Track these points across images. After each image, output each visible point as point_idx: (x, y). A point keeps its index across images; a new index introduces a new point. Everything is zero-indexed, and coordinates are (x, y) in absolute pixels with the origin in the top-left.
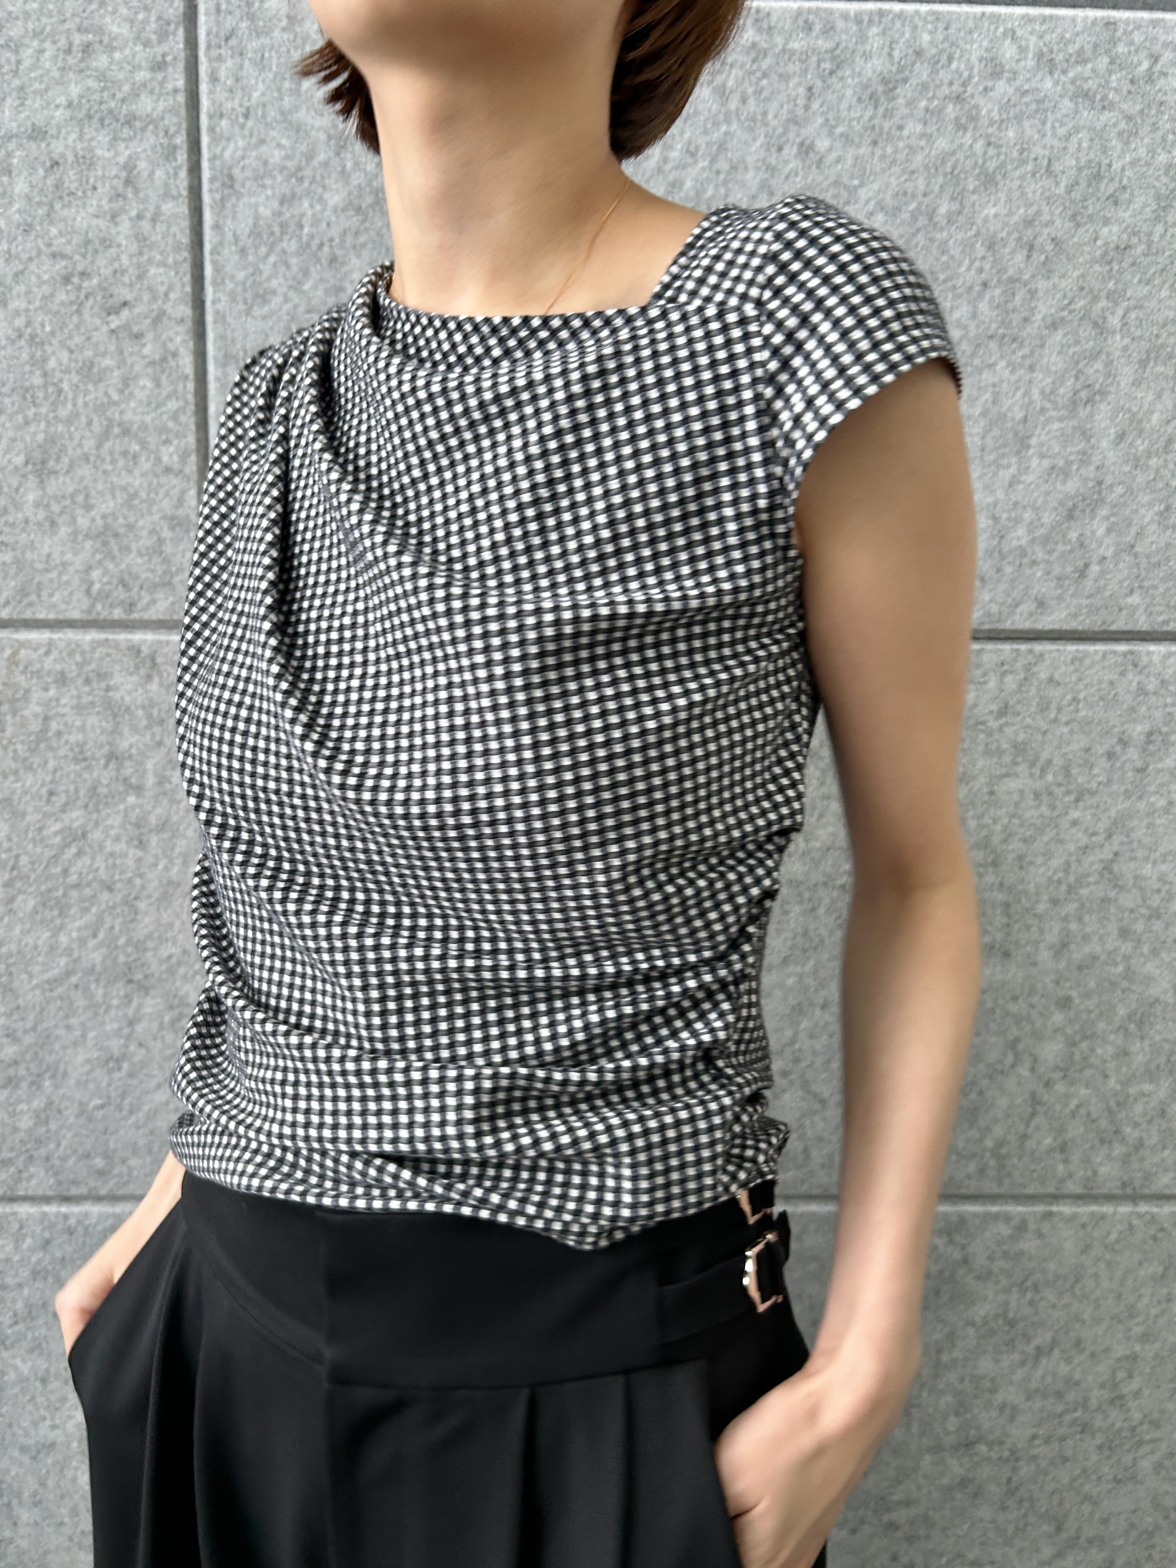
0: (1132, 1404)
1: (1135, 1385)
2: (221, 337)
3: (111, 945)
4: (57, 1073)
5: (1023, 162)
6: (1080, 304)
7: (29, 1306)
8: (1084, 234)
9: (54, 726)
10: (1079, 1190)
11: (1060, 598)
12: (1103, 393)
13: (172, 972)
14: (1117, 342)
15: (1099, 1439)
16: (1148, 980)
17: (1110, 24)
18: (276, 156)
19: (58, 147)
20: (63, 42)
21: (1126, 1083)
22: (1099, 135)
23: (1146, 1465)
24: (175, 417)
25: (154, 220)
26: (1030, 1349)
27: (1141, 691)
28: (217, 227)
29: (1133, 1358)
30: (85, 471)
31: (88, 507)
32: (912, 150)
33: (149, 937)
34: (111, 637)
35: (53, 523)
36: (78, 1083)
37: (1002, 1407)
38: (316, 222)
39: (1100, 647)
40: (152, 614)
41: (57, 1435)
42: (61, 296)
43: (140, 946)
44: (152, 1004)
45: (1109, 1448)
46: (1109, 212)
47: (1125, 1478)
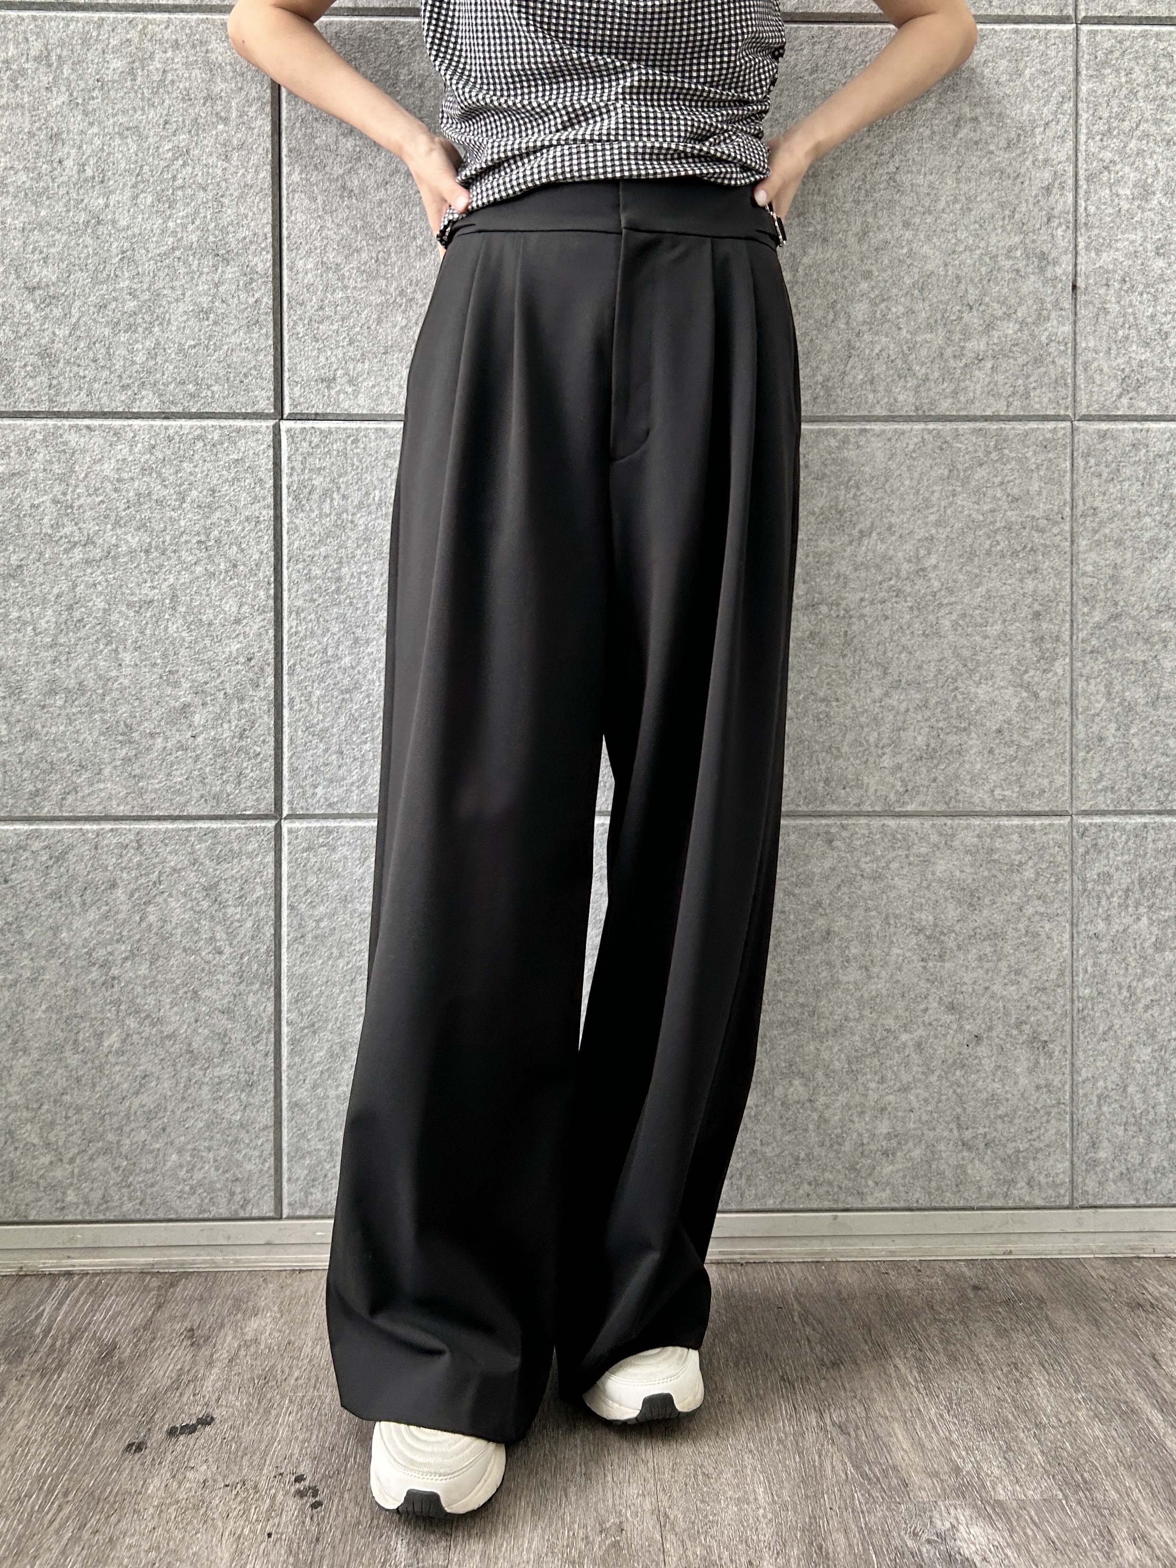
0: (932, 575)
1: (933, 561)
3: (204, 229)
4: (164, 322)
7: (139, 495)
9: (170, 77)
10: (884, 413)
13: (245, 249)
15: (910, 602)
16: (925, 257)
21: (913, 333)
23: (946, 623)
26: (855, 532)
29: (931, 539)
33: (231, 223)
34: (209, 16)
36: (178, 329)
37: (837, 577)
41: (154, 594)
43: (224, 230)
44: (231, 272)
45: (918, 608)
47: (932, 633)
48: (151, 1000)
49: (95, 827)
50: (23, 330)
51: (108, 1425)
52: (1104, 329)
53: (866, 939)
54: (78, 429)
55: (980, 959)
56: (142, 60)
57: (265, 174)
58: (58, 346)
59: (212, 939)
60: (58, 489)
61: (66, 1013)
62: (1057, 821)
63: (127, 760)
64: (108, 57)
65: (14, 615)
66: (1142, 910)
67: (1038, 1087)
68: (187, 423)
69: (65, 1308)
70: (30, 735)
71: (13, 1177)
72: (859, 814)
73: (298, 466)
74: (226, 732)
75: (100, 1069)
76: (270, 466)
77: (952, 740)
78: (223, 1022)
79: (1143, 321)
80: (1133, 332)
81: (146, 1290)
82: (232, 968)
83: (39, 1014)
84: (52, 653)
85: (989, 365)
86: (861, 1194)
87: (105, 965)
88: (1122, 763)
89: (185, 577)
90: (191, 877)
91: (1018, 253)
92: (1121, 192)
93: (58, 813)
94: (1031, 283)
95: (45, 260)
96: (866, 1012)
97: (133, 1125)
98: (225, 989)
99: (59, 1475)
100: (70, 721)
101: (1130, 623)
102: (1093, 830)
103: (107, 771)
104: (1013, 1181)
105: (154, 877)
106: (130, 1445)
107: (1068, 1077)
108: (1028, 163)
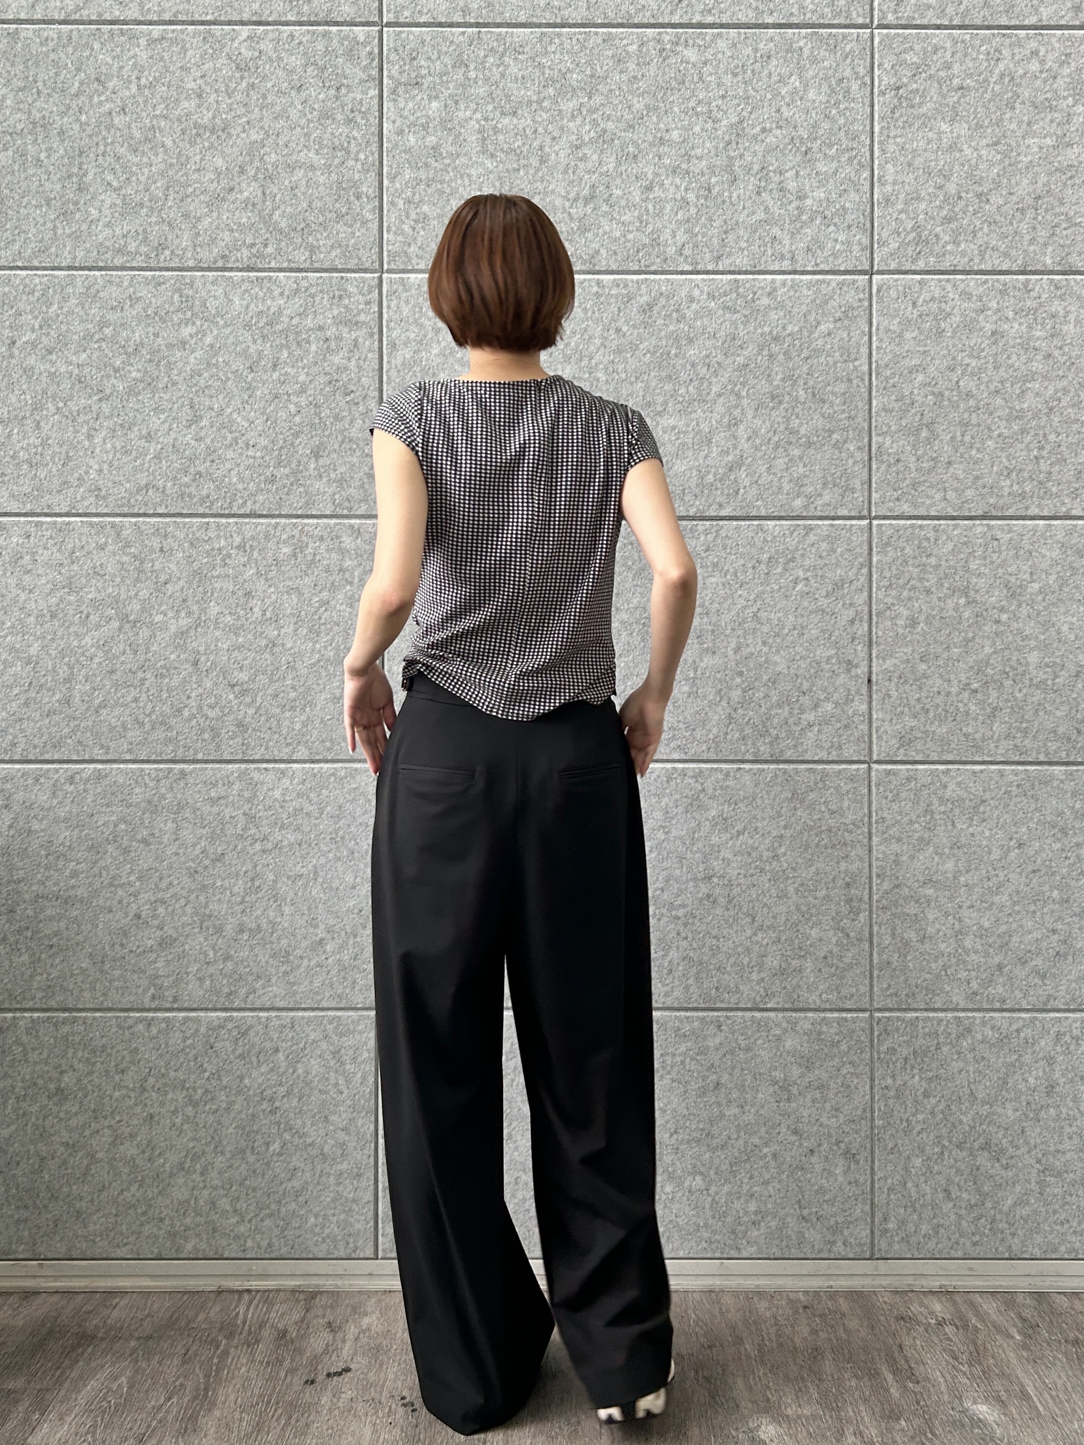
0: (782, 859)
1: (783, 850)
4: (312, 704)
5: (704, 334)
6: (729, 387)
7: (295, 810)
8: (729, 360)
9: (318, 557)
10: (752, 758)
11: (728, 503)
12: (741, 421)
14: (745, 402)
15: (769, 875)
16: (776, 664)
17: (736, 281)
18: (412, 336)
19: (329, 333)
20: (331, 295)
21: (769, 709)
22: (734, 323)
23: (791, 889)
25: (365, 360)
26: (734, 832)
27: (765, 540)
28: (389, 362)
29: (782, 836)
30: (334, 456)
31: (335, 470)
32: (660, 330)
34: (342, 521)
35: (321, 476)
37: (723, 860)
39: (747, 523)
40: (359, 512)
41: (303, 871)
42: (328, 389)
45: (774, 880)
46: (740, 352)
47: (783, 895)
48: (299, 1122)
49: (266, 1014)
50: (227, 711)
51: (292, 1371)
52: (888, 707)
53: (742, 1088)
54: (259, 769)
55: (813, 1101)
56: (301, 548)
58: (248, 720)
59: (337, 1084)
60: (246, 807)
61: (247, 1129)
62: (861, 1015)
63: (286, 973)
64: (281, 546)
65: (219, 884)
66: (915, 1071)
67: (850, 1183)
68: (326, 766)
69: (251, 1310)
70: (227, 958)
71: (214, 1230)
72: (738, 1009)
74: (346, 956)
75: (268, 1164)
77: (795, 963)
78: (342, 1136)
79: (912, 702)
80: (906, 709)
81: (297, 1301)
82: (349, 1103)
83: (231, 1130)
84: (242, 907)
85: (816, 729)
86: (738, 1249)
87: (271, 1100)
88: (902, 978)
89: (323, 860)
90: (324, 1045)
91: (834, 661)
92: (898, 622)
93: (243, 1006)
94: (841, 679)
95: (241, 668)
96: (742, 1134)
97: (288, 1200)
98: (344, 1116)
99: (271, 1395)
100: (252, 949)
101: (907, 890)
102: (884, 1020)
103: (274, 980)
104: (834, 1242)
105: (302, 1045)
106: (307, 1382)
107: (869, 1177)
108: (840, 605)
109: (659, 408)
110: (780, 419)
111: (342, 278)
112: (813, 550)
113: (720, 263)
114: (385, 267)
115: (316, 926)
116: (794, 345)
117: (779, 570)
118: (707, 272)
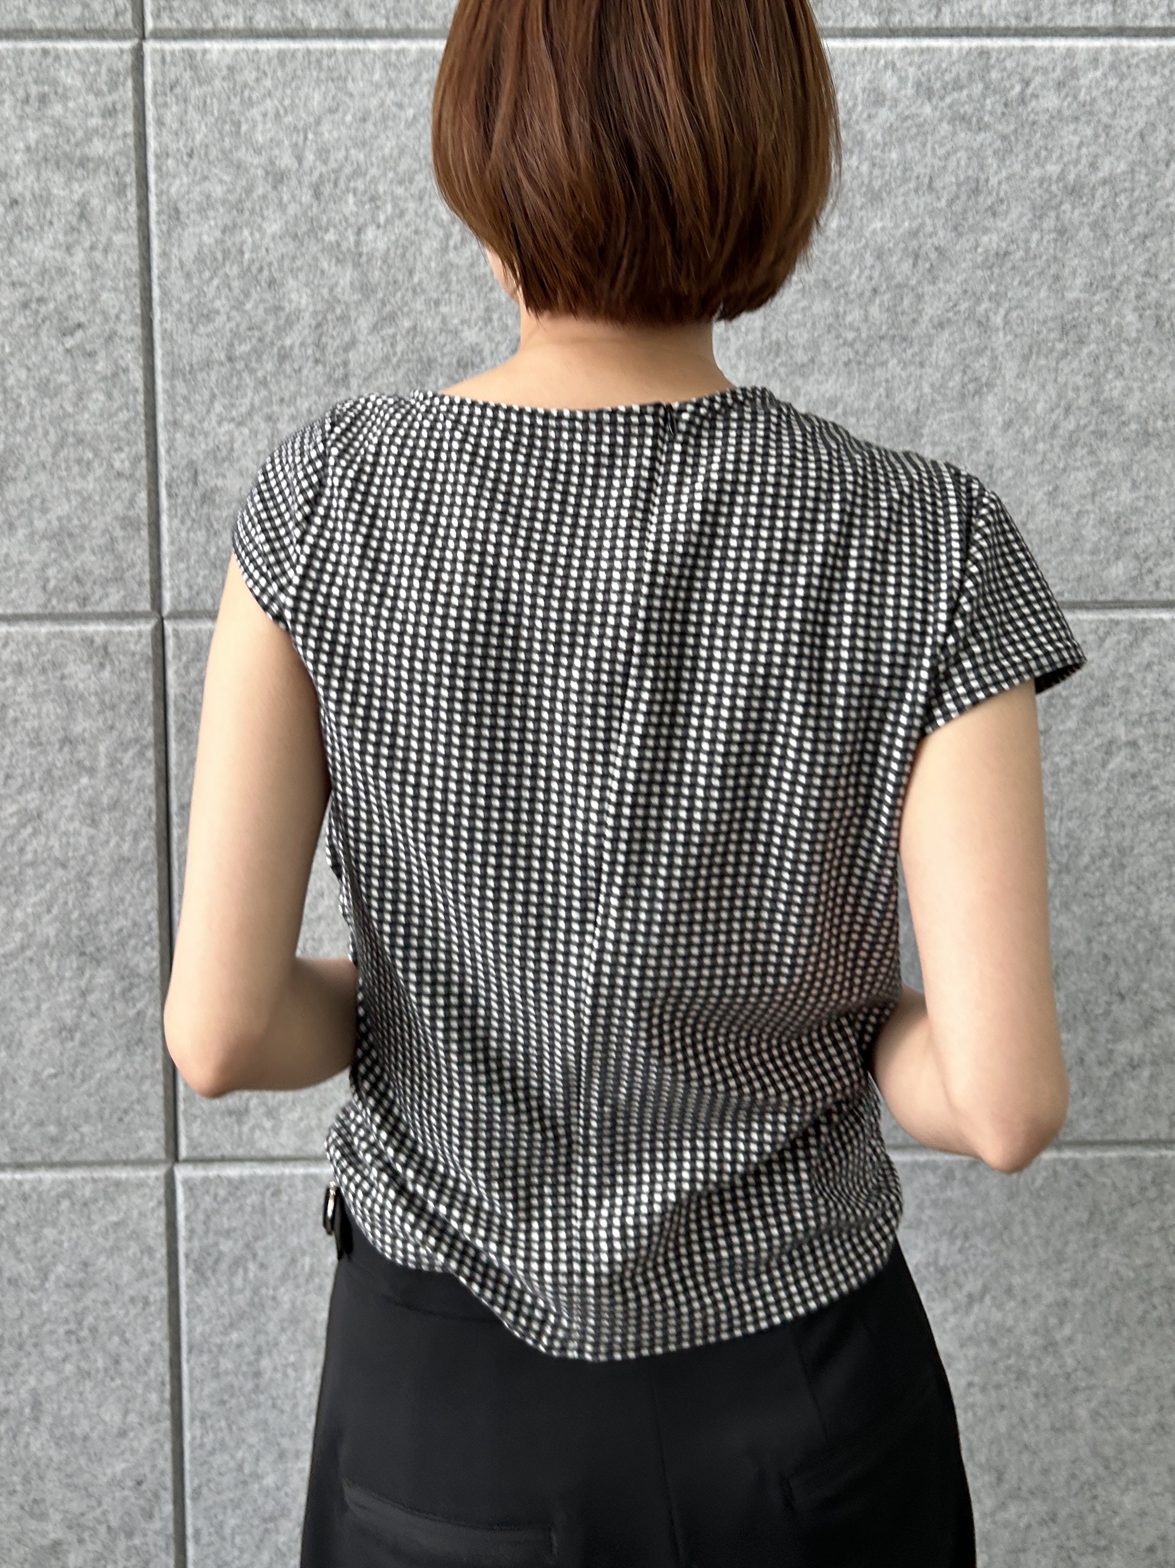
0: (1066, 1351)
1: (1067, 1330)
2: (168, 353)
3: (64, 919)
4: (13, 1044)
5: (905, 180)
6: (964, 306)
8: (965, 243)
9: (11, 713)
12: (990, 385)
13: (123, 944)
14: (1000, 340)
15: (1035, 1386)
17: (984, 53)
18: (218, 191)
19: (17, 188)
20: (21, 94)
22: (976, 155)
23: (1082, 1413)
24: (126, 426)
25: (106, 251)
26: (961, 1297)
28: (164, 254)
29: (1065, 1303)
30: (42, 477)
31: (44, 511)
33: (102, 911)
34: (65, 628)
35: (11, 526)
36: (33, 1053)
38: (255, 248)
40: (105, 607)
42: (20, 320)
43: (92, 920)
44: (103, 975)
45: (1045, 1395)
46: (989, 222)
47: (1064, 1426)
57: (148, 842)
68: (48, 1176)
73: (200, 1229)
76: (162, 1228)
85: (1146, 1073)
89: (50, 1379)
109: (801, 357)
110: (1079, 380)
111: (45, 52)
112: (1150, 678)
113: (946, 10)
114: (150, 24)
115: (43, 1517)
116: (1115, 207)
117: (1071, 724)
118: (915, 33)
